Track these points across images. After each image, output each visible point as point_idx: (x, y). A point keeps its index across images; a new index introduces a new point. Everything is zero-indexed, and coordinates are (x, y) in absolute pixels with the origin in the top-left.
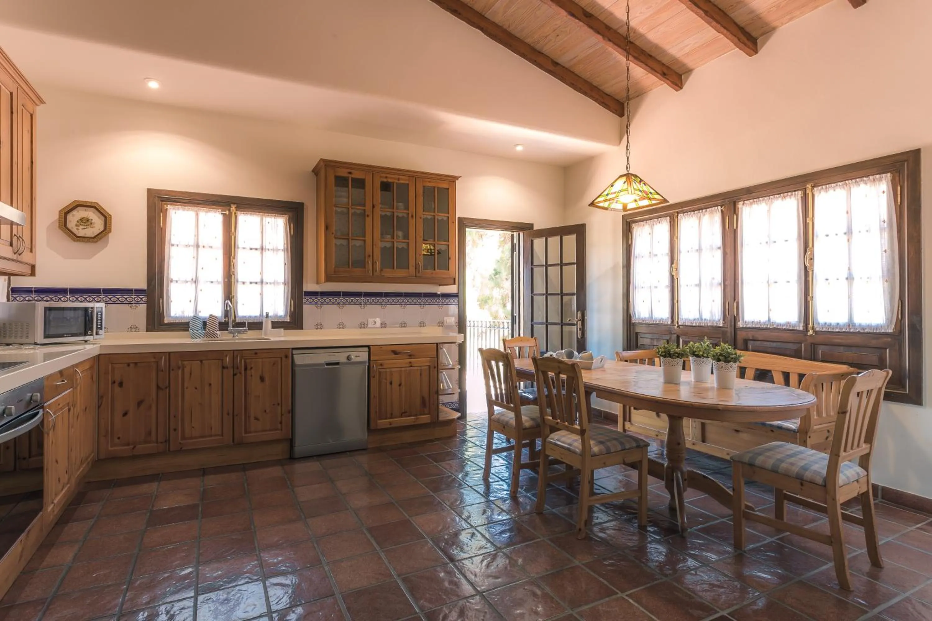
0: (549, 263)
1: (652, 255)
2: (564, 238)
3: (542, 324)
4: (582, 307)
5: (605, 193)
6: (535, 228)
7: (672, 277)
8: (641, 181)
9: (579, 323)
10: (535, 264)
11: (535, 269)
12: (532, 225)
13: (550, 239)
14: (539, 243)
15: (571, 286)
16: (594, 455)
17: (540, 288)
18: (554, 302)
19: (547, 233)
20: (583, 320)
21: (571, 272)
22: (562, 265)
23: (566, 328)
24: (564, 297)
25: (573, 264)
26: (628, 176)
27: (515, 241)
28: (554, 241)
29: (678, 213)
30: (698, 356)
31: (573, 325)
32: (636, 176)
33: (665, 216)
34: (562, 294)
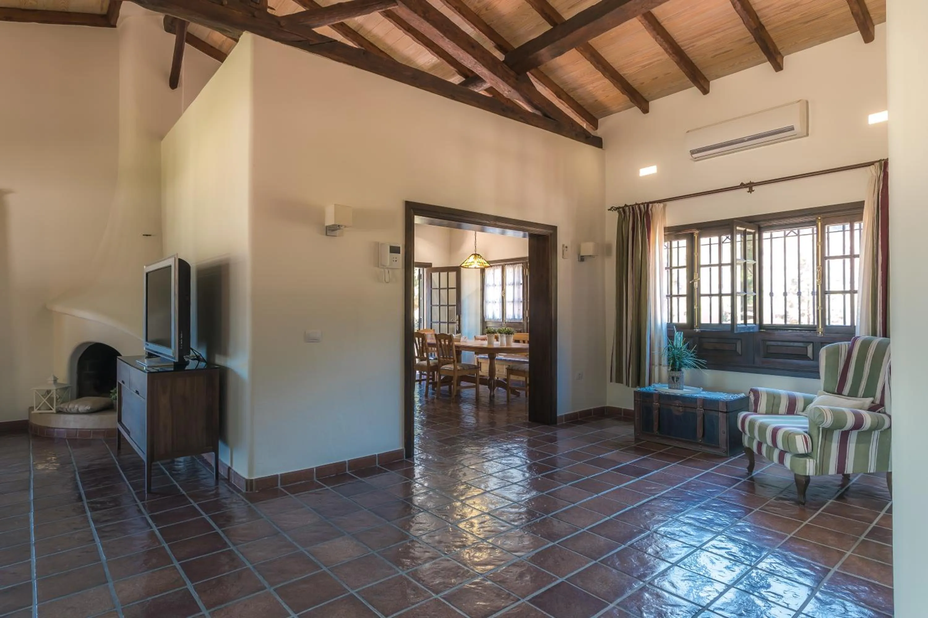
0: (441, 287)
1: (495, 285)
2: (449, 273)
3: (437, 322)
4: (459, 313)
5: (466, 262)
6: (433, 266)
7: (503, 298)
8: (481, 257)
9: (457, 322)
10: (433, 287)
11: (433, 291)
12: (431, 264)
13: (441, 273)
14: (435, 275)
15: (453, 301)
16: (459, 370)
17: (436, 301)
18: (444, 310)
19: (440, 270)
20: (459, 320)
21: (453, 293)
22: (448, 288)
23: (450, 326)
24: (449, 307)
25: (454, 288)
26: (475, 255)
27: (421, 273)
28: (444, 275)
29: (505, 264)
30: (501, 333)
31: (454, 323)
32: (479, 255)
33: (499, 265)
34: (448, 306)
